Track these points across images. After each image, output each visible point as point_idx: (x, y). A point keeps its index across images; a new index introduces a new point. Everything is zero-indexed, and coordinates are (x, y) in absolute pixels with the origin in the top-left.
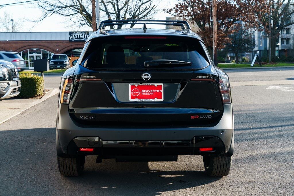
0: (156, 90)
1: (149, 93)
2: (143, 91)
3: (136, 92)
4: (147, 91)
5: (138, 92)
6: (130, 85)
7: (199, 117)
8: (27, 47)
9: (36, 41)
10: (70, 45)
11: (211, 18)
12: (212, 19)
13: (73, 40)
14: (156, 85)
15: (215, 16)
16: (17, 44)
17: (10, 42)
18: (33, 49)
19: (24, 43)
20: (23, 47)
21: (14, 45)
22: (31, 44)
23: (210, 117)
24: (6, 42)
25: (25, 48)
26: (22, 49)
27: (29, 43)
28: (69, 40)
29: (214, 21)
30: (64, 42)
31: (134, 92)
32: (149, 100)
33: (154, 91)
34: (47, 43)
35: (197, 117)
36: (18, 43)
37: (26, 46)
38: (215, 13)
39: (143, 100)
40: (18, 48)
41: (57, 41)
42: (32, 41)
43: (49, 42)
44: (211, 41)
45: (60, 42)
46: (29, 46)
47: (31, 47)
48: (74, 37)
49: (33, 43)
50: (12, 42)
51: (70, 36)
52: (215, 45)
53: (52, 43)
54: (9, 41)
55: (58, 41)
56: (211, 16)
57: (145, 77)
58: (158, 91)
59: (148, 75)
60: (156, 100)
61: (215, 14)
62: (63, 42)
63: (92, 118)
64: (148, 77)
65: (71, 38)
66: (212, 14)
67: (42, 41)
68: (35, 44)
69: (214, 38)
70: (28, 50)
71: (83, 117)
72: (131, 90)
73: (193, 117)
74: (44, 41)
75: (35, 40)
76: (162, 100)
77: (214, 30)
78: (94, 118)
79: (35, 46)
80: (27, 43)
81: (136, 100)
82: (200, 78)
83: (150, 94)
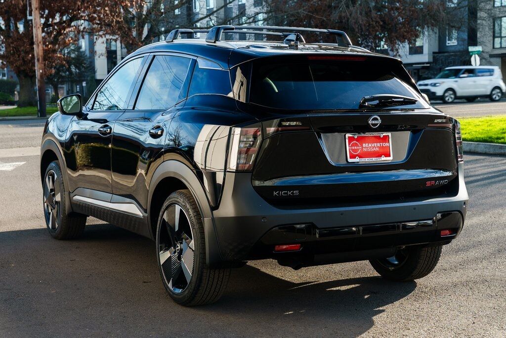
0: (381, 144)
1: (373, 147)
2: (364, 145)
3: (356, 148)
4: (370, 145)
5: (358, 148)
6: (348, 135)
7: (435, 183)
11: (28, 12)
12: (31, 15)
14: (383, 134)
15: (36, 9)
23: (446, 182)
29: (35, 19)
31: (353, 148)
32: (374, 159)
33: (379, 145)
35: (433, 183)
38: (38, 3)
39: (366, 160)
44: (26, 60)
52: (40, 69)
56: (28, 8)
57: (374, 122)
58: (385, 145)
59: (376, 119)
60: (383, 158)
61: (37, 6)
63: (292, 193)
64: (378, 122)
66: (30, 6)
69: (38, 55)
71: (278, 194)
72: (349, 144)
73: (428, 184)
76: (391, 158)
77: (37, 37)
78: (296, 192)
81: (357, 160)
82: (440, 123)
83: (374, 149)
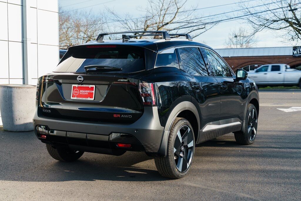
0: (90, 91)
2: (81, 91)
4: (84, 91)
5: (77, 92)
6: (73, 86)
7: (121, 116)
8: (249, 63)
9: (257, 57)
10: (293, 61)
13: (297, 55)
14: (90, 86)
16: (238, 60)
17: (233, 58)
18: (254, 65)
19: (246, 59)
20: (245, 63)
21: (236, 61)
22: (252, 60)
23: (130, 116)
24: (229, 58)
25: (247, 64)
26: (244, 65)
27: (250, 59)
28: (293, 55)
30: (288, 58)
31: (75, 92)
32: (84, 99)
33: (88, 91)
34: (269, 58)
35: (119, 116)
36: (240, 59)
37: (247, 62)
39: (80, 99)
40: (240, 64)
41: (279, 57)
42: (254, 57)
43: (271, 58)
45: (283, 58)
46: (250, 62)
47: (253, 63)
48: (299, 52)
49: (255, 59)
50: (234, 58)
51: (294, 51)
53: (274, 58)
54: (231, 57)
55: (281, 57)
57: (79, 79)
58: (91, 92)
60: (89, 99)
62: (286, 58)
63: (48, 111)
64: (81, 79)
65: (295, 53)
67: (264, 57)
68: (256, 60)
70: (249, 66)
71: (44, 111)
72: (73, 90)
73: (115, 116)
74: (266, 57)
75: (257, 55)
76: (93, 99)
78: (50, 111)
79: (257, 62)
80: (248, 59)
81: (75, 98)
82: (122, 82)
83: (86, 94)
